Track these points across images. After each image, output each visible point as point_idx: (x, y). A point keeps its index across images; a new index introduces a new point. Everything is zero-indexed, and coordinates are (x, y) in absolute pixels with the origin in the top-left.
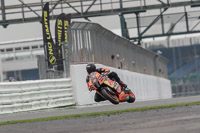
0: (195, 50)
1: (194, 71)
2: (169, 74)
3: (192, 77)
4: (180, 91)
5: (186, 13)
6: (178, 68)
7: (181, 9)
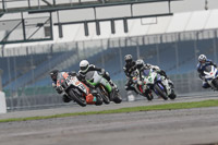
0: (32, 61)
1: (30, 82)
2: (3, 85)
3: (28, 89)
4: (15, 105)
5: (23, 20)
6: (13, 79)
7: (17, 16)
